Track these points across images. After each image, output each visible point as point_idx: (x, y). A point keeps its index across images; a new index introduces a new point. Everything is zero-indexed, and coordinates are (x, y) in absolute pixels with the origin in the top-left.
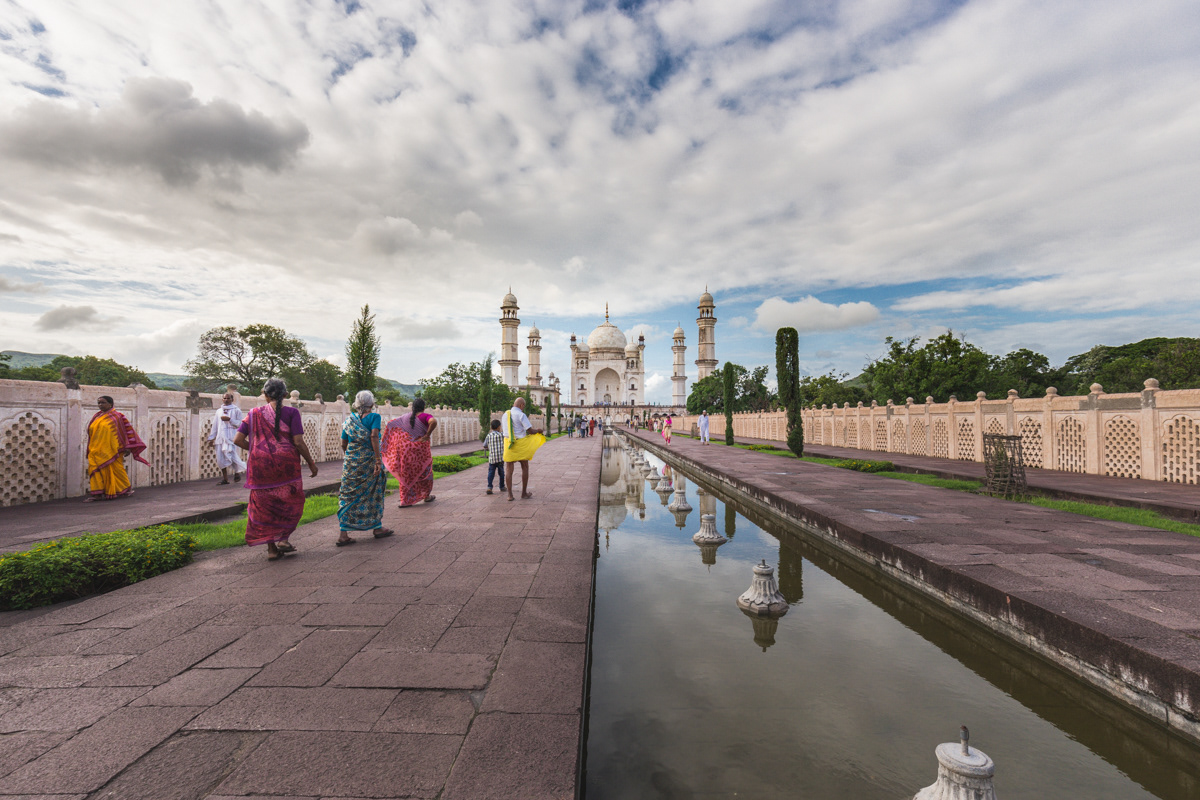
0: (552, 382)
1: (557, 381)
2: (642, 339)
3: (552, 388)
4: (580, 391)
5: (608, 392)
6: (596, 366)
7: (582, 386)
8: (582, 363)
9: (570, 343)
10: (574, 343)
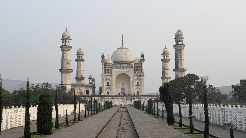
0: (91, 81)
1: (94, 80)
2: (142, 56)
3: (90, 85)
4: (107, 87)
5: (123, 87)
6: (116, 72)
7: (108, 83)
8: (108, 70)
9: (101, 58)
10: (103, 59)
